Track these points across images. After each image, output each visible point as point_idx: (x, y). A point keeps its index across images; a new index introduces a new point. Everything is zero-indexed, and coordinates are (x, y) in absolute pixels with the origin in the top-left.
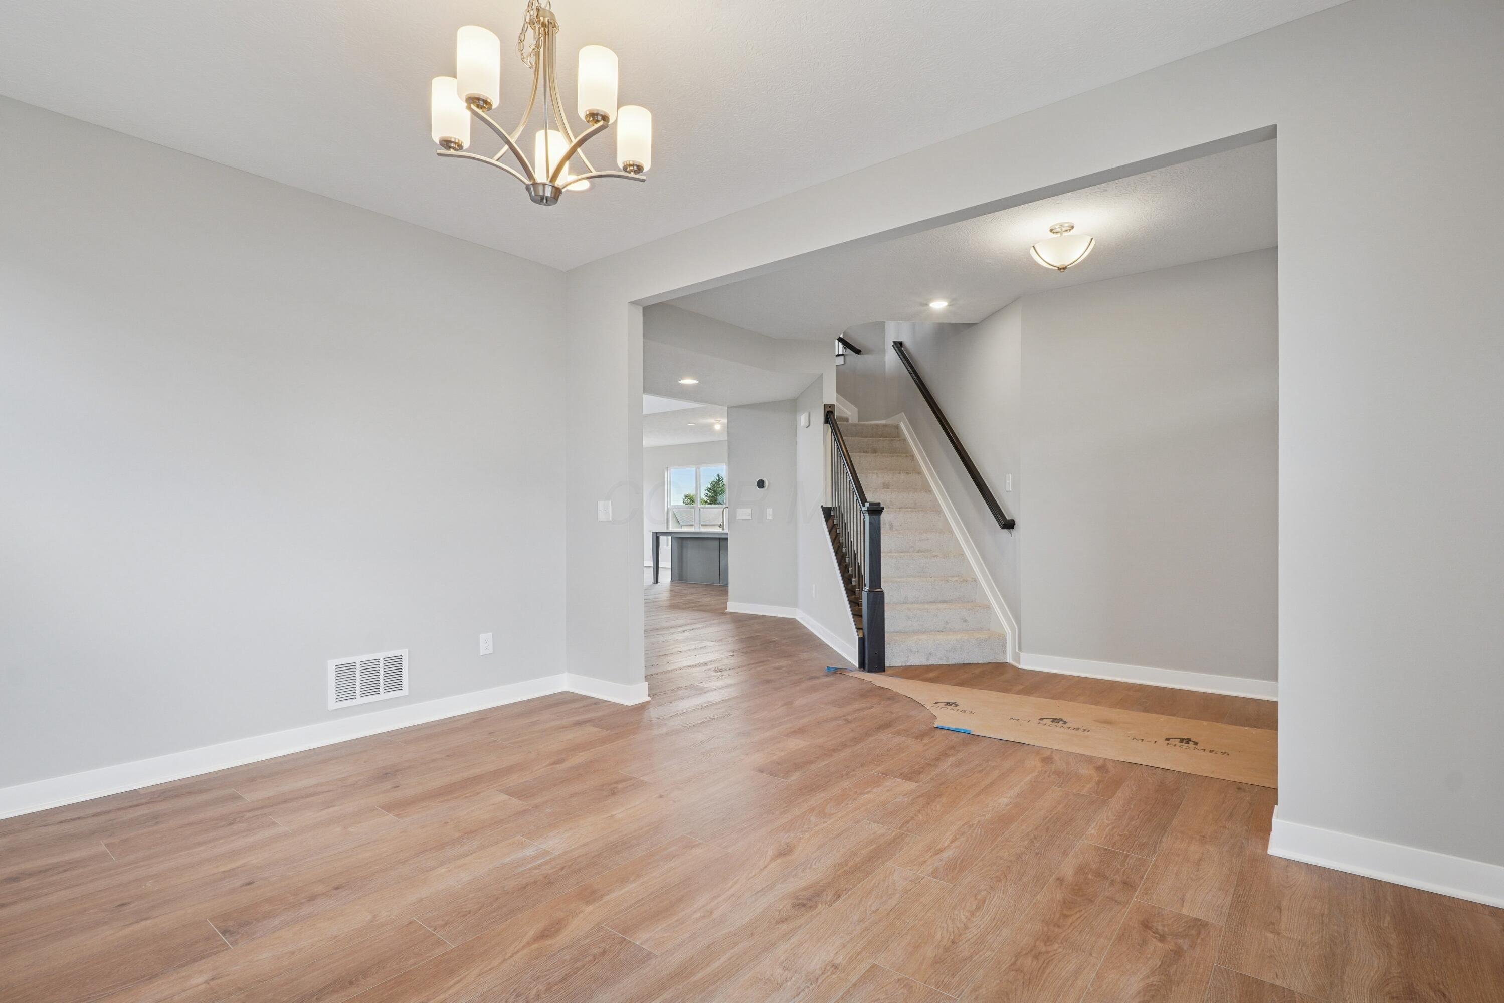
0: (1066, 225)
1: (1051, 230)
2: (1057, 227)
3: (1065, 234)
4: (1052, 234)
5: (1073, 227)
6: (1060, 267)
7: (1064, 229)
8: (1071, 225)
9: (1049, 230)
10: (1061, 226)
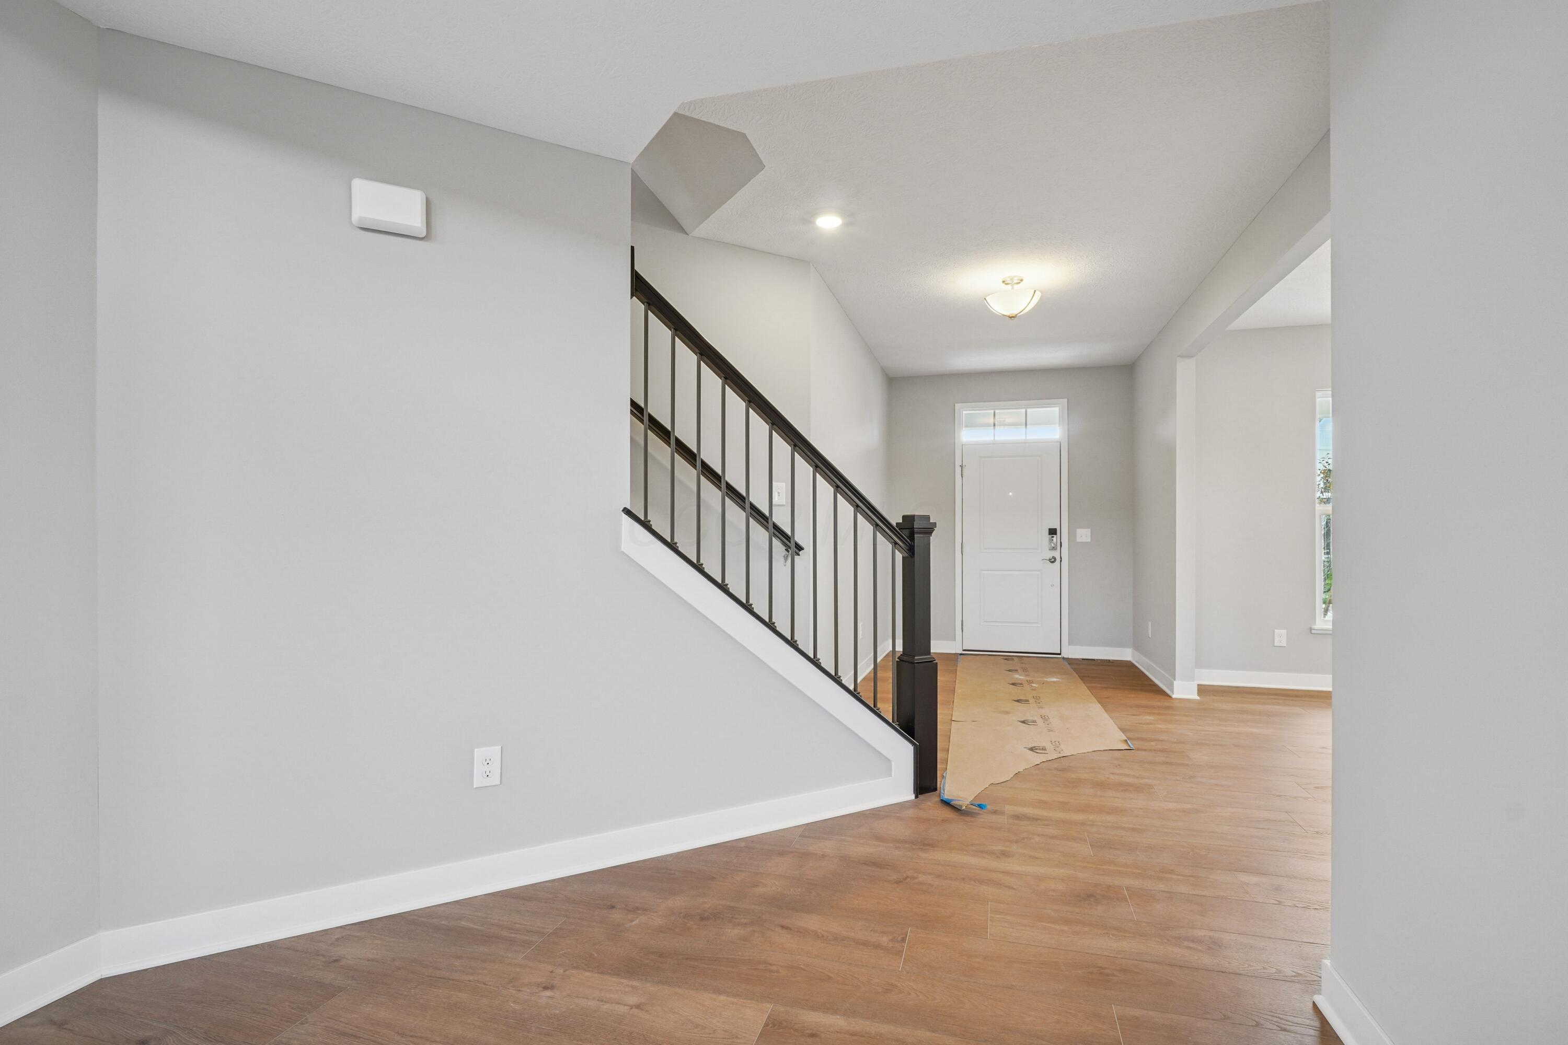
0: (1016, 278)
1: (1003, 282)
2: (1009, 279)
3: (1016, 286)
4: (1003, 285)
5: (1022, 280)
6: (1011, 316)
7: (1015, 282)
8: (1020, 279)
9: (1001, 281)
10: (1012, 279)
